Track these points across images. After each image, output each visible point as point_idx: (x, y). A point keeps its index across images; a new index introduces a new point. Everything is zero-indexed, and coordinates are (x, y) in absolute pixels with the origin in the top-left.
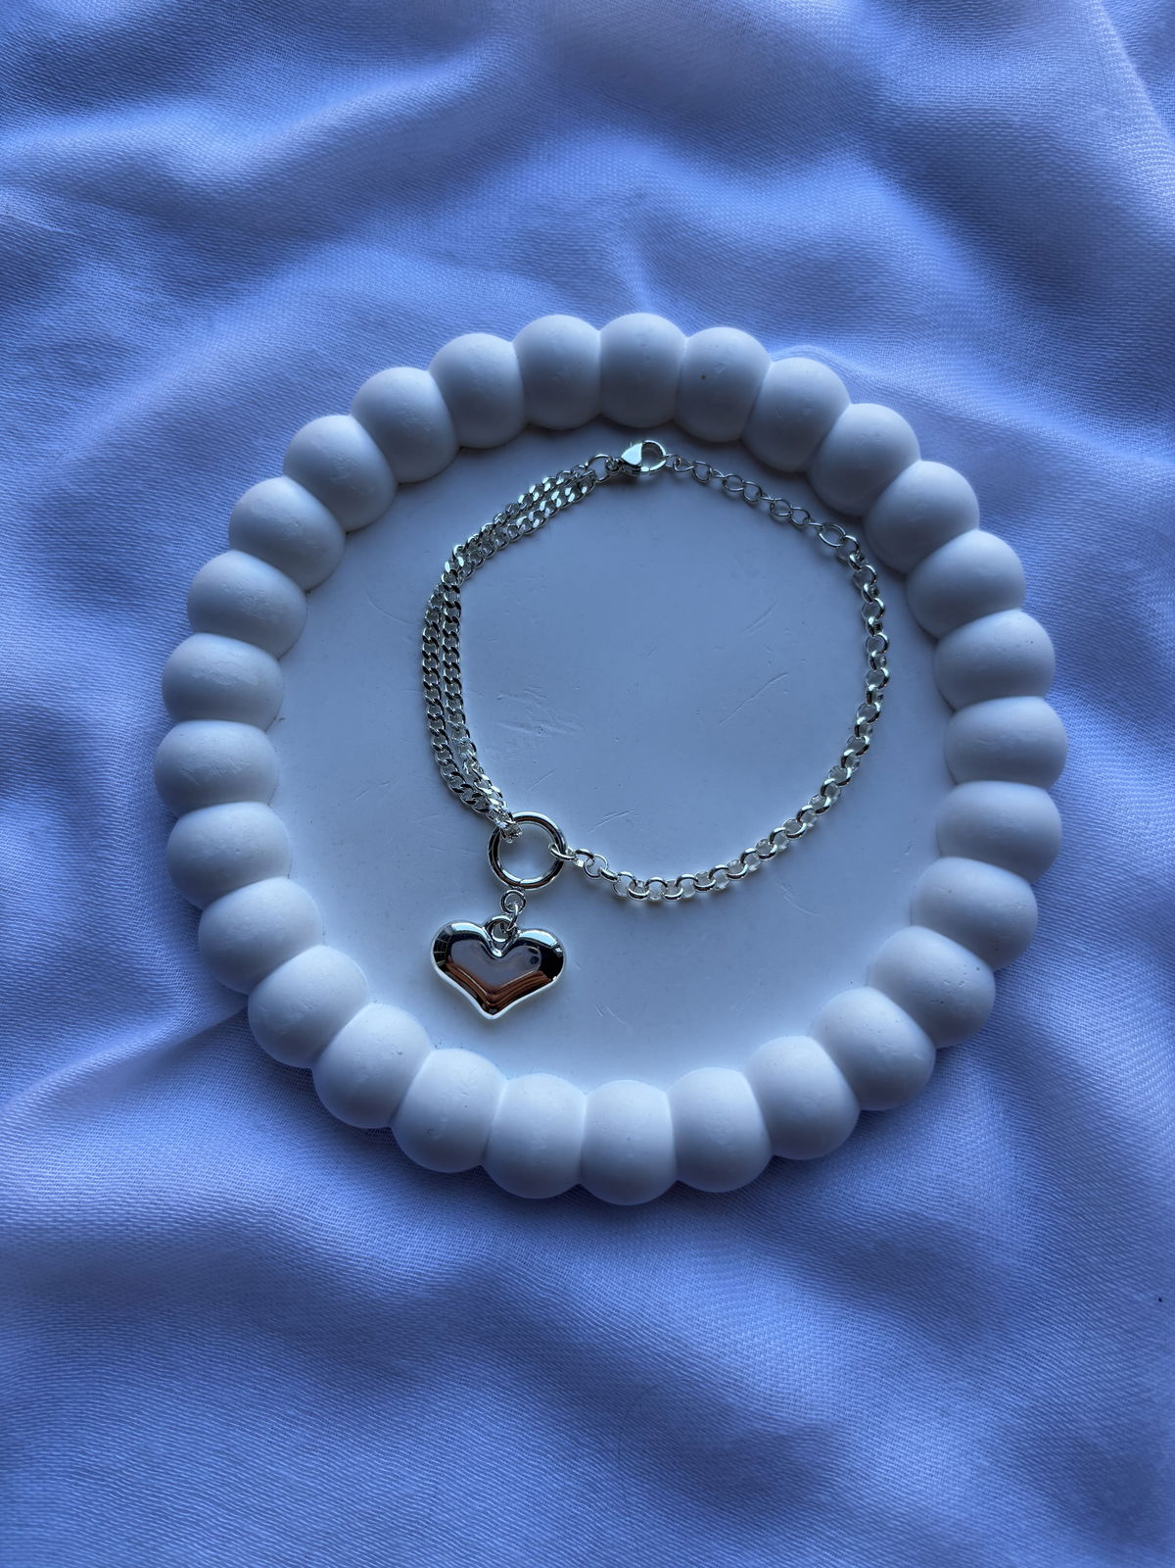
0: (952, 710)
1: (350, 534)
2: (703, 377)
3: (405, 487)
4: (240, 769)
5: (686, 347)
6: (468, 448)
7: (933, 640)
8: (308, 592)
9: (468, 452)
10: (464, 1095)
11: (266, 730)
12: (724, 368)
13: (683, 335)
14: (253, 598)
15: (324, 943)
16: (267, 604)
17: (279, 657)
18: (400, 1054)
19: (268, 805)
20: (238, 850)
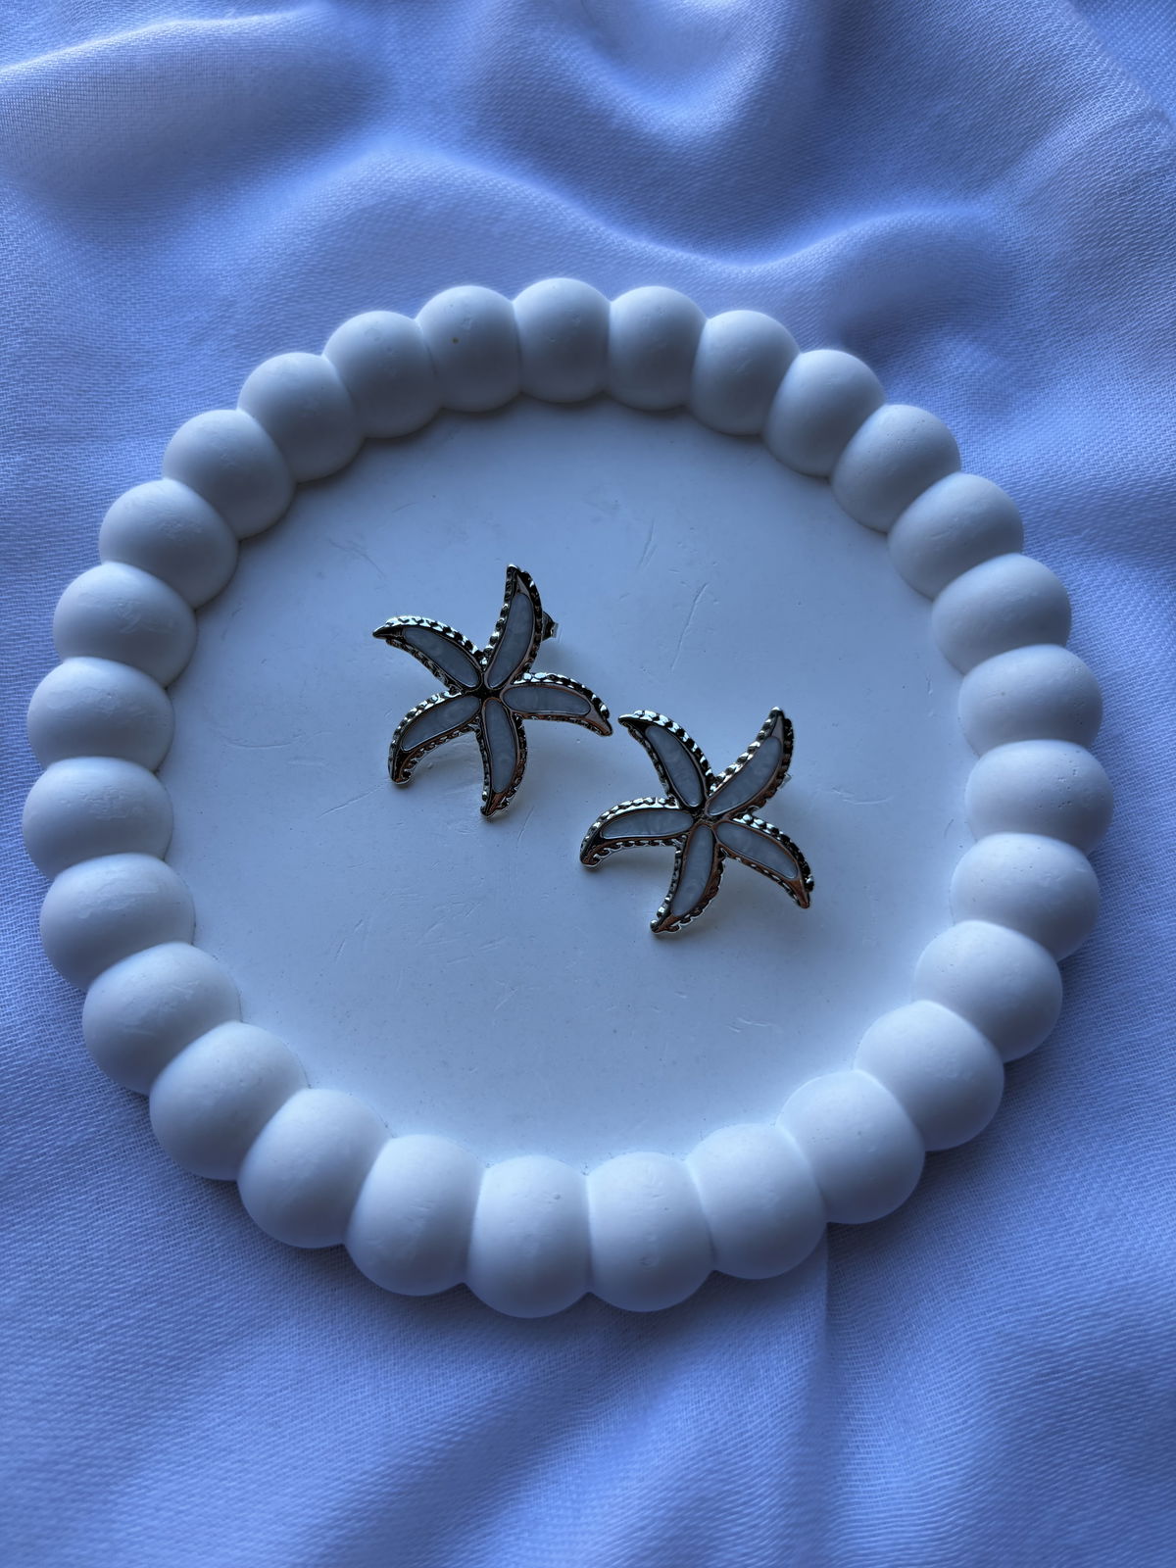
0: (884, 533)
1: (169, 687)
2: (455, 341)
3: (203, 609)
4: (191, 992)
5: (419, 325)
6: (246, 539)
7: (823, 479)
8: (155, 771)
9: (251, 542)
10: (656, 1198)
11: (192, 941)
12: (471, 322)
13: (408, 318)
14: (101, 799)
15: (394, 1136)
16: (121, 797)
17: (164, 857)
18: (558, 1197)
19: (242, 1021)
20: (241, 1081)
